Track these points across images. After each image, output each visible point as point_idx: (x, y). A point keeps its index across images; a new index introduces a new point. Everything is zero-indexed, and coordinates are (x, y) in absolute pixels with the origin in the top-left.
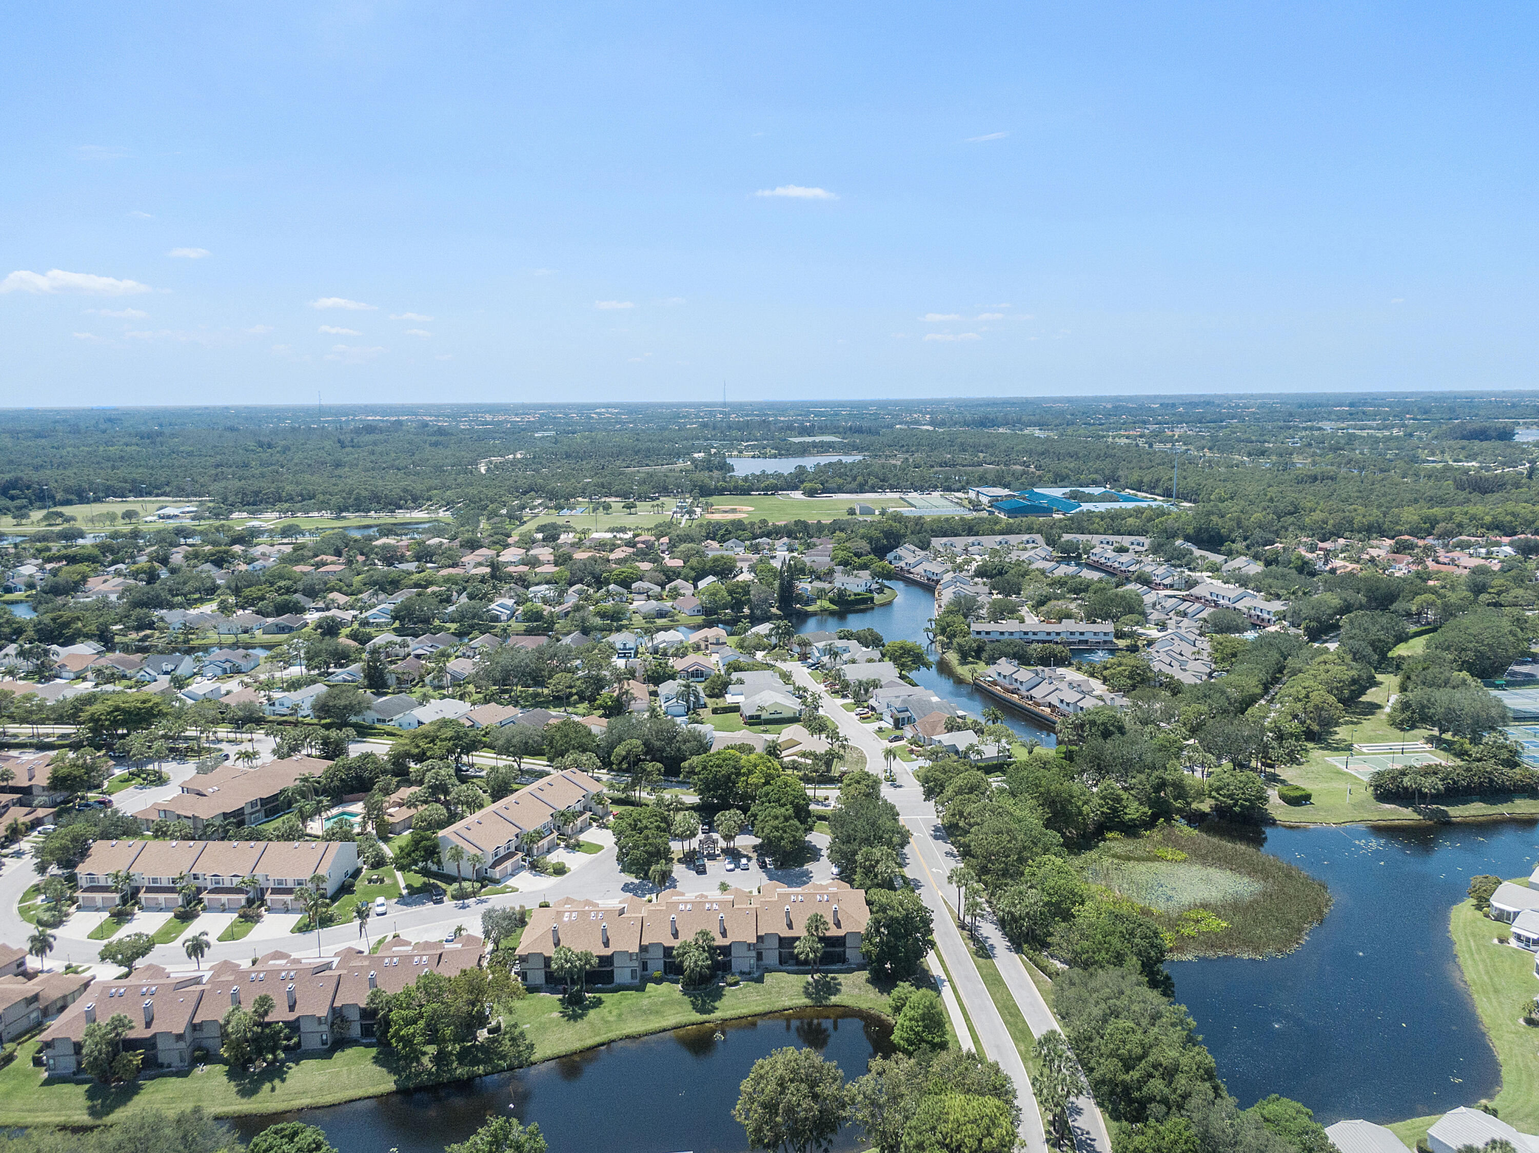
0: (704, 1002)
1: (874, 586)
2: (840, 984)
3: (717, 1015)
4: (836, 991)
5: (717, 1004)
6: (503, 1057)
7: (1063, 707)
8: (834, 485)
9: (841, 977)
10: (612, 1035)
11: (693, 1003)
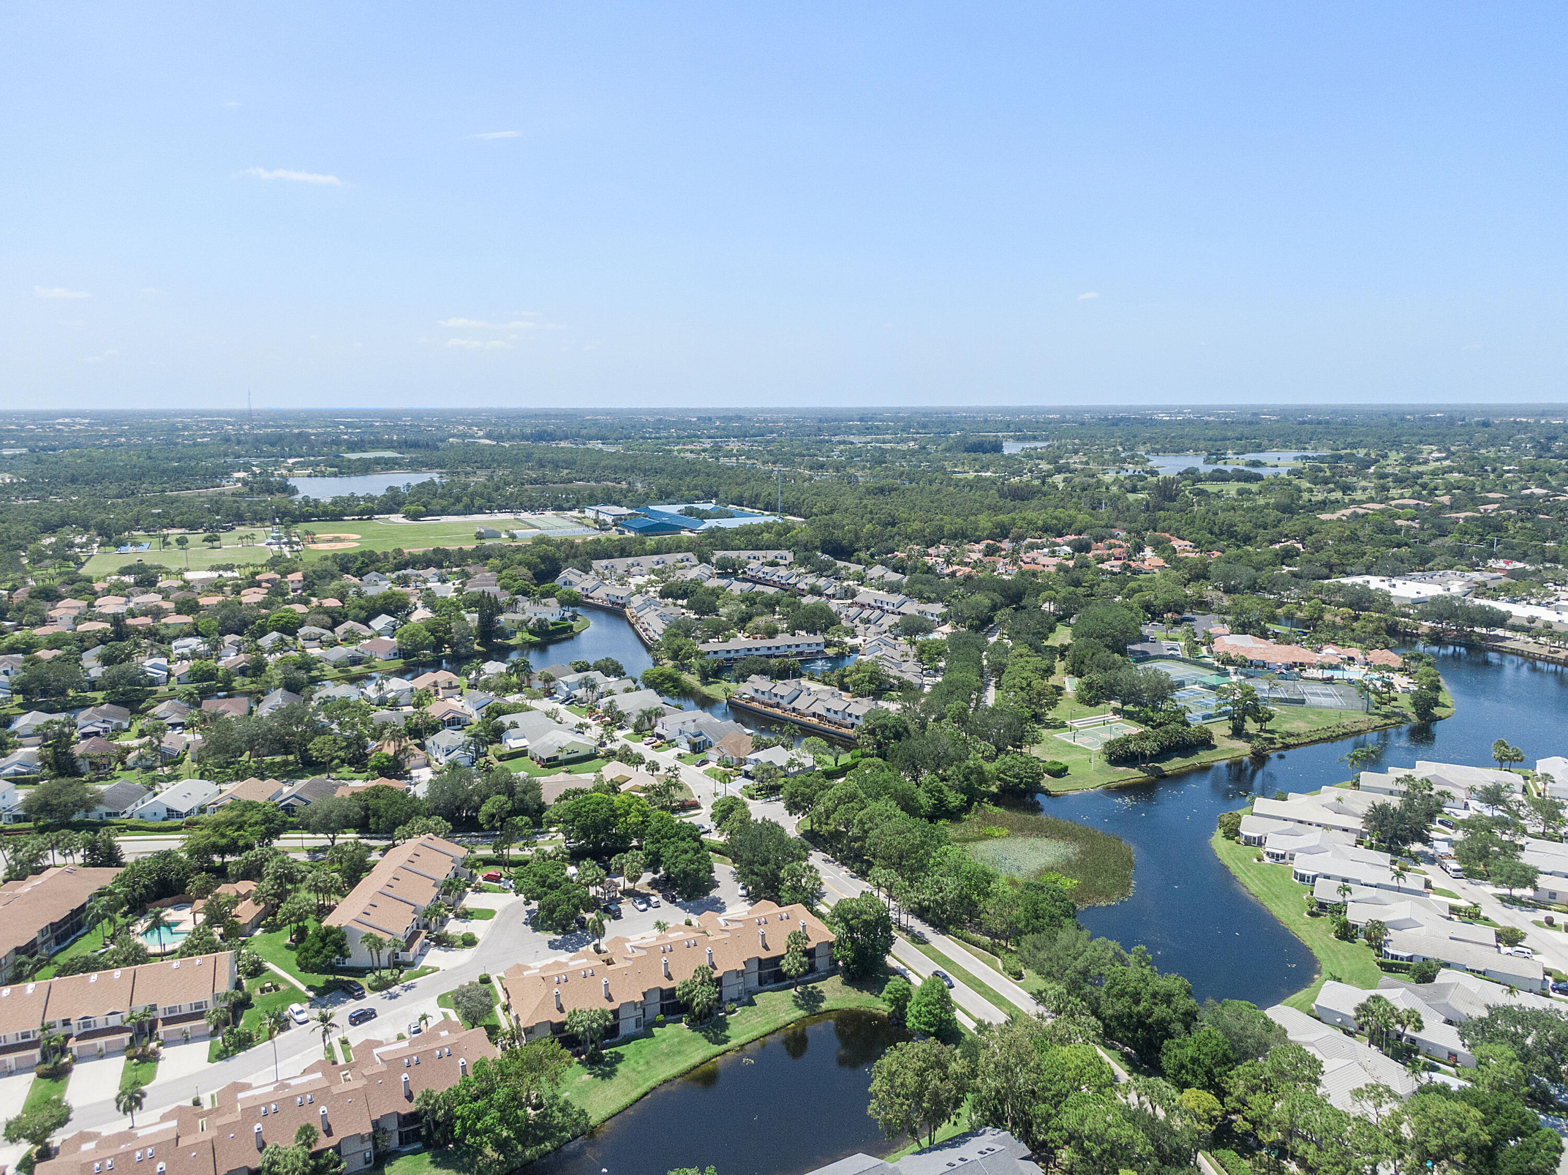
0: (715, 1034)
1: (568, 614)
2: (821, 991)
3: (733, 1043)
4: (823, 999)
5: (727, 1033)
6: (563, 1129)
7: (831, 716)
8: (438, 507)
9: (819, 985)
10: (651, 1083)
11: (706, 1037)
